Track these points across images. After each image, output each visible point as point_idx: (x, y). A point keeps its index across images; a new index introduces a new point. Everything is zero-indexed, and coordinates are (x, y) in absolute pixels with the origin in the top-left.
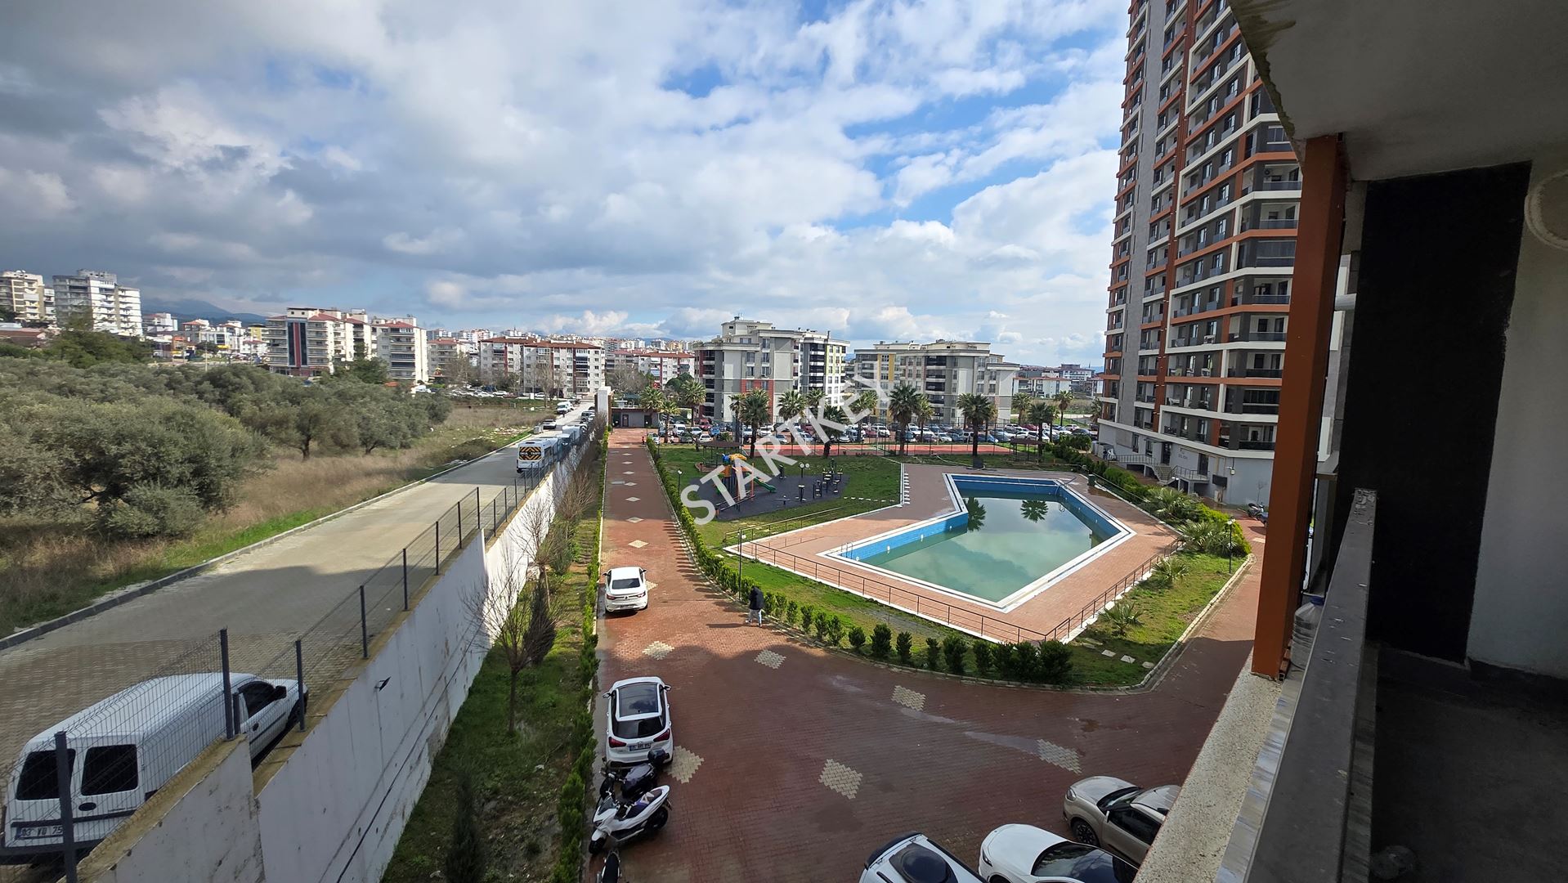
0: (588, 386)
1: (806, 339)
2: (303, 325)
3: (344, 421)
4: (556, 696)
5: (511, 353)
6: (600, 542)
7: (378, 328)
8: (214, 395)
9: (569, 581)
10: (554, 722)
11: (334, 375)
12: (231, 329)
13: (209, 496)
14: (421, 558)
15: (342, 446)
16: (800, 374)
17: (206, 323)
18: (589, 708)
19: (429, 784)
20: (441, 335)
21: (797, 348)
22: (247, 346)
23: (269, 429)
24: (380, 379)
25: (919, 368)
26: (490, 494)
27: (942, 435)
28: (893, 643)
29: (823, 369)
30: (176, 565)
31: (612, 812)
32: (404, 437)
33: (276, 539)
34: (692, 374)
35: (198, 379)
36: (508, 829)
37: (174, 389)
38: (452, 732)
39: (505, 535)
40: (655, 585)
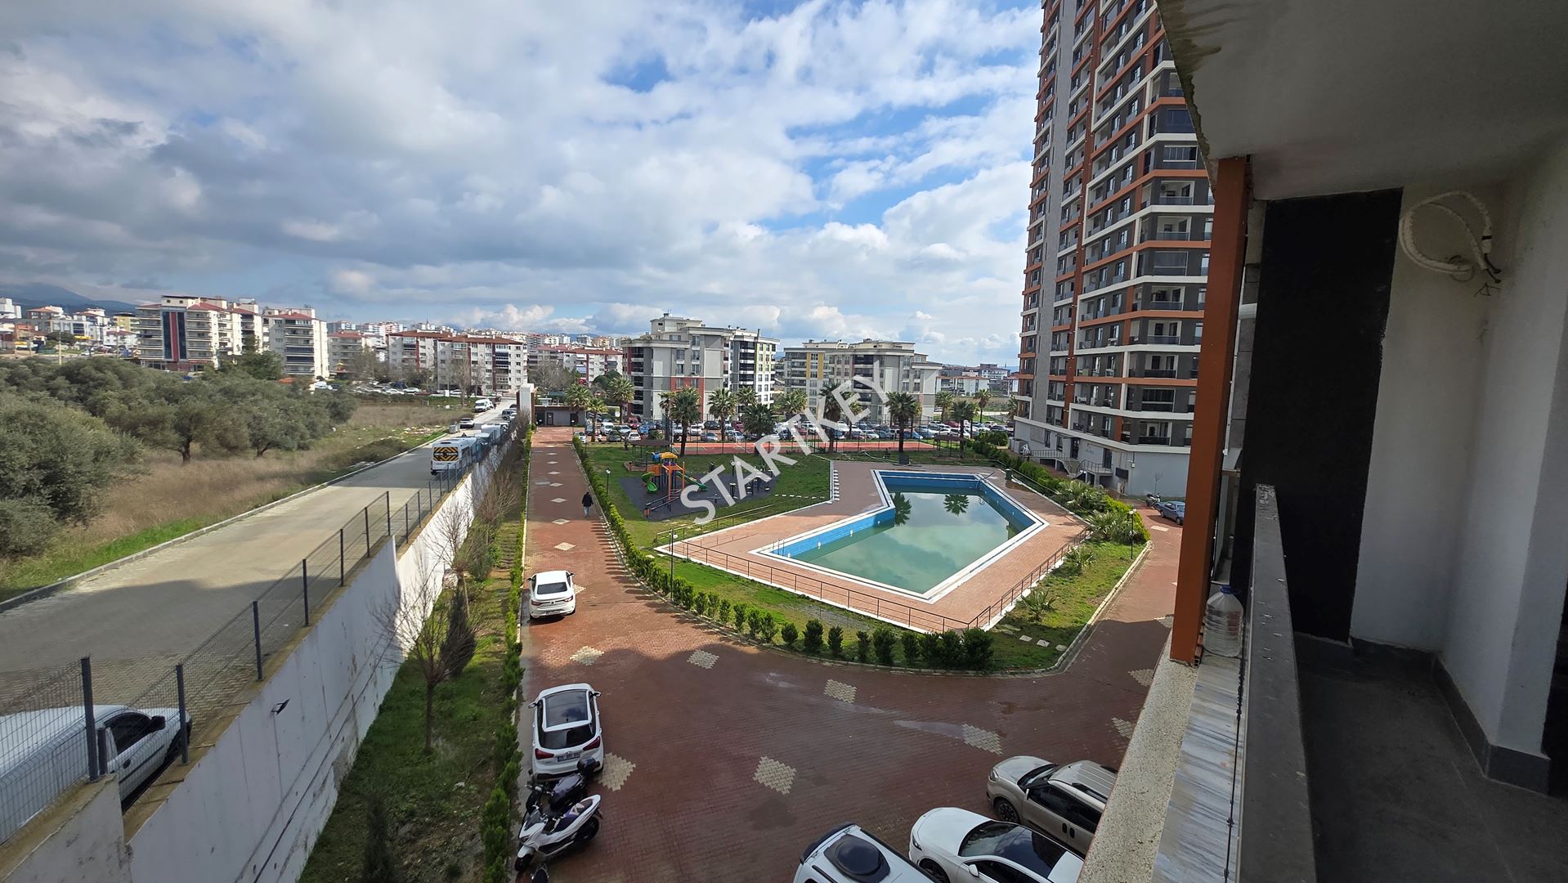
0: (509, 383)
1: (736, 337)
2: (181, 315)
3: (233, 420)
4: (477, 710)
5: (424, 347)
6: (524, 546)
7: (270, 319)
8: (71, 391)
9: (490, 588)
10: (474, 736)
11: (219, 370)
12: (92, 319)
13: (65, 505)
14: (325, 568)
15: (231, 449)
16: (730, 372)
17: (60, 310)
18: (513, 720)
19: (336, 811)
20: (343, 328)
21: (727, 346)
22: (112, 338)
23: (141, 430)
24: (273, 375)
25: (847, 366)
26: (400, 498)
27: (869, 433)
28: (825, 638)
29: (753, 367)
30: (22, 585)
31: (540, 826)
32: (302, 437)
33: (150, 552)
34: (620, 371)
35: (50, 373)
36: (426, 852)
37: (17, 385)
38: (361, 753)
39: (419, 541)
40: (583, 589)
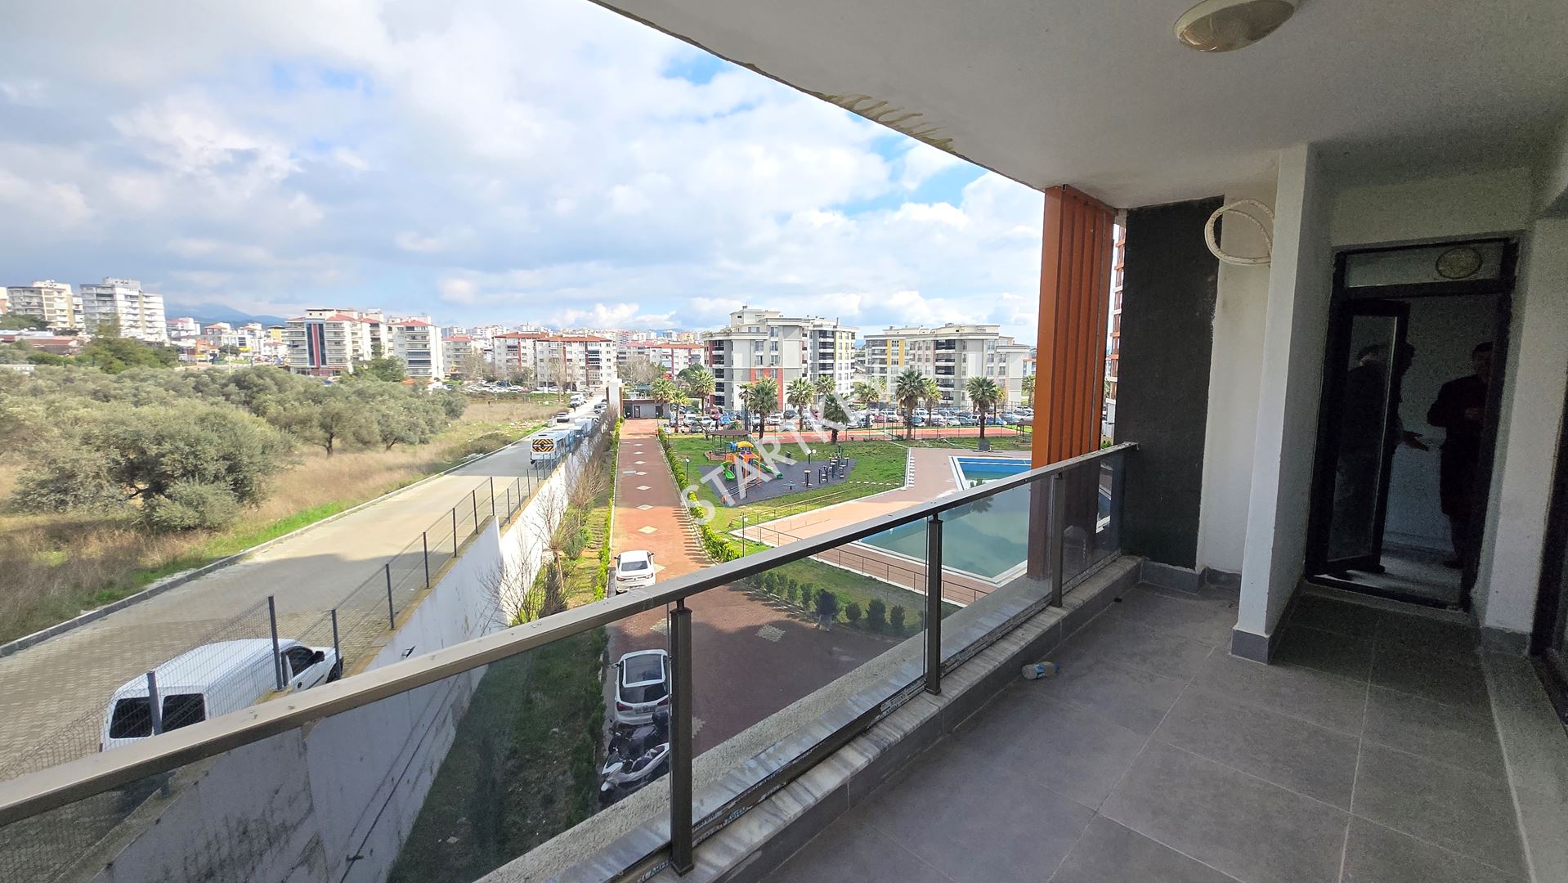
0: (601, 379)
1: (814, 326)
2: (321, 326)
3: (365, 418)
4: (569, 669)
5: (525, 347)
6: (612, 529)
7: (394, 327)
8: (240, 396)
9: (581, 565)
10: (567, 691)
11: (354, 374)
12: (252, 332)
13: (243, 491)
14: (440, 544)
15: (366, 443)
16: (809, 362)
17: (227, 326)
18: (600, 678)
19: (454, 745)
20: (455, 332)
21: (805, 335)
22: (267, 348)
23: (294, 428)
24: (397, 378)
25: (928, 352)
26: (503, 484)
27: (950, 419)
28: (888, 616)
29: (832, 355)
30: (216, 555)
31: (618, 766)
32: (423, 433)
33: (306, 530)
34: (703, 364)
35: (224, 381)
36: (526, 783)
37: (201, 392)
38: (474, 700)
39: (519, 522)
40: (663, 568)
